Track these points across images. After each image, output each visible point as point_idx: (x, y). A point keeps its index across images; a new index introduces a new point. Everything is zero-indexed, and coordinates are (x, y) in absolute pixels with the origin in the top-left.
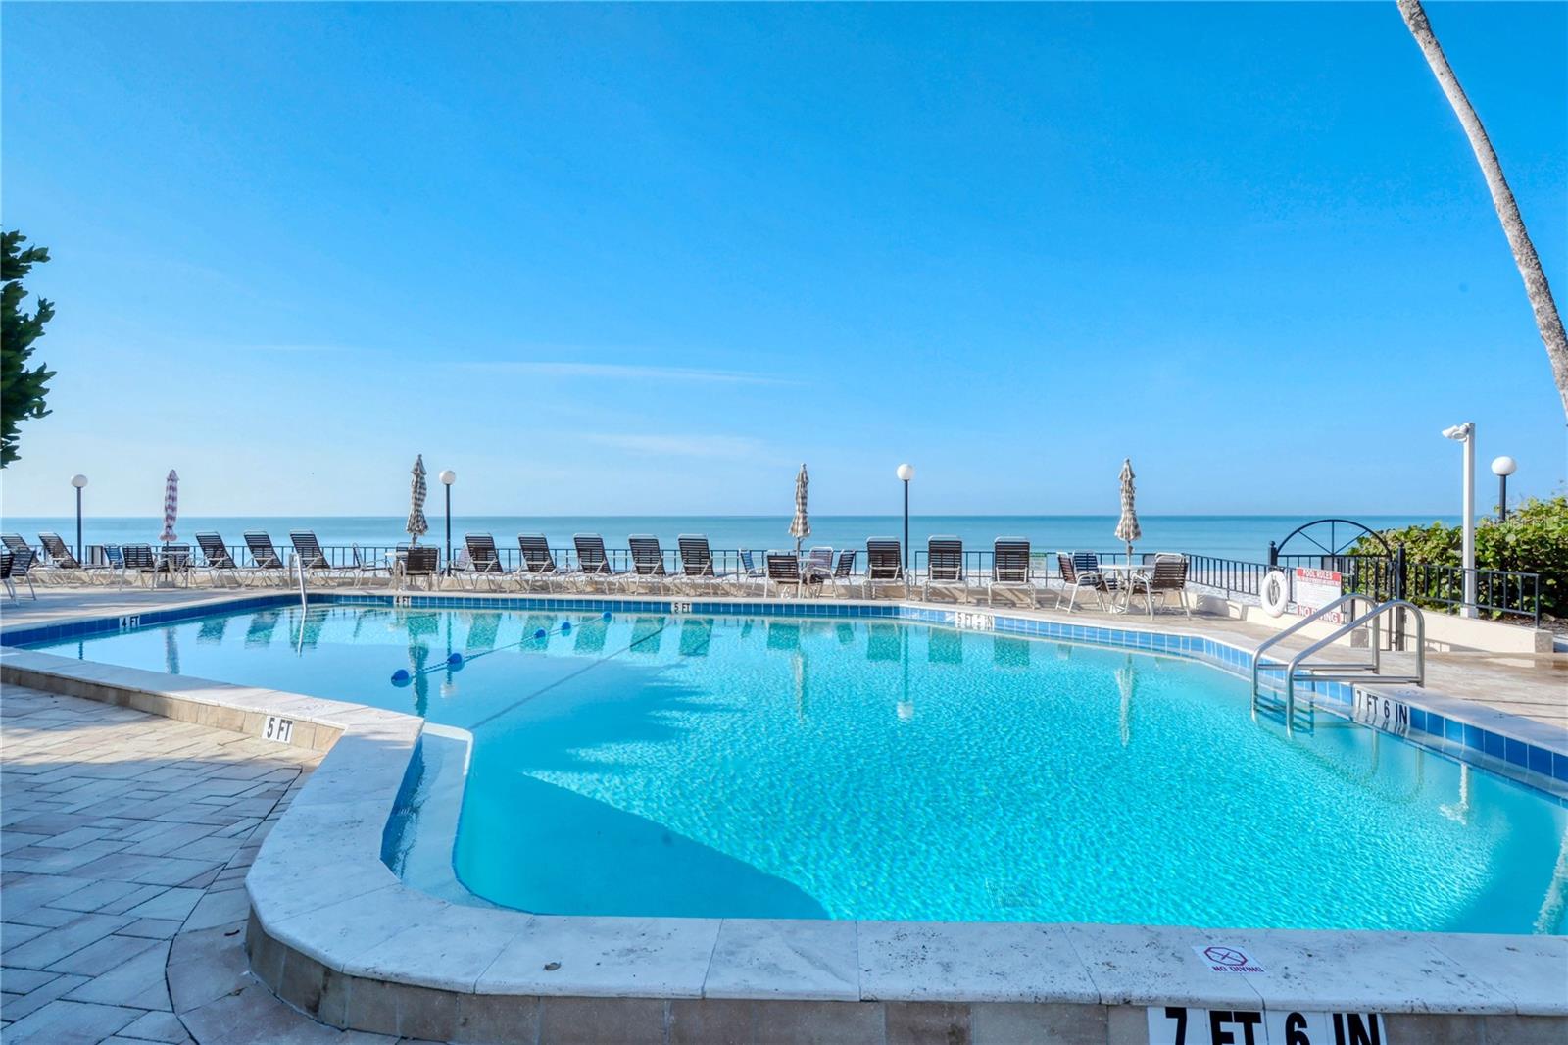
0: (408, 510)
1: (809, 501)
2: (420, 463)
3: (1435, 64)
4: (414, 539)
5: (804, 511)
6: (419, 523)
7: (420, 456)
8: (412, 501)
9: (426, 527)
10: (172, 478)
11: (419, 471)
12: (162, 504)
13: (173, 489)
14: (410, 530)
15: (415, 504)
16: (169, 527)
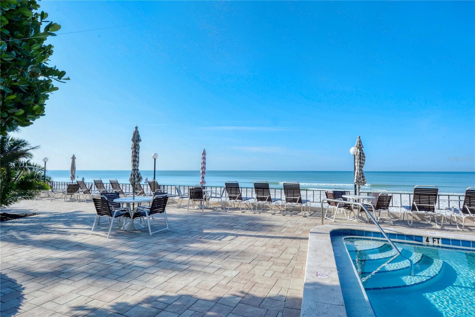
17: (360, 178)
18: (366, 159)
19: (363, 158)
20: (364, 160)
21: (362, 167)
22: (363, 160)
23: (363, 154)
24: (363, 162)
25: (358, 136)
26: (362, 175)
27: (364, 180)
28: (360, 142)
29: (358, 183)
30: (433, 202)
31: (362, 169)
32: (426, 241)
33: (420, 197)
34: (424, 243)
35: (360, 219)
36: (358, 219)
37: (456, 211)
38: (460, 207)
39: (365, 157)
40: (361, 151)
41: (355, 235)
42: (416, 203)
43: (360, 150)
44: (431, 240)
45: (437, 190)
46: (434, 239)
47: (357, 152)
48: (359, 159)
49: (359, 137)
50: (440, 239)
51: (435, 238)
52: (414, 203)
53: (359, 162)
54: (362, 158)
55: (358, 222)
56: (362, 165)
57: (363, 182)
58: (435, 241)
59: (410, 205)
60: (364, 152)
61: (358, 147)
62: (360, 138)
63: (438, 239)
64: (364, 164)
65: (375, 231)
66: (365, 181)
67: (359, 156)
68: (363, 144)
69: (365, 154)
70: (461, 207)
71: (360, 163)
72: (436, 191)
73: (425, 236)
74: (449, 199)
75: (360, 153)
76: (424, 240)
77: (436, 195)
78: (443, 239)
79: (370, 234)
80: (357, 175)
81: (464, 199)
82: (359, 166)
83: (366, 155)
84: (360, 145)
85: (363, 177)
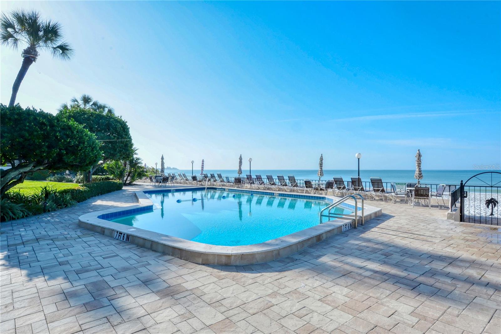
0: (238, 168)
1: (323, 165)
2: (241, 157)
4: (239, 175)
5: (321, 168)
6: (240, 171)
7: (241, 155)
8: (239, 166)
9: (242, 172)
10: (203, 161)
11: (241, 159)
12: (201, 167)
13: (203, 163)
14: (238, 173)
15: (239, 167)
16: (202, 172)
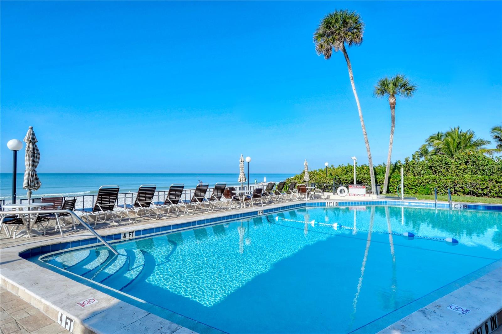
3: (353, 88)
17: (33, 181)
18: (41, 157)
19: (38, 156)
20: (39, 158)
21: (36, 167)
22: (37, 157)
23: (37, 150)
24: (37, 160)
25: (30, 127)
26: (36, 177)
27: (38, 183)
28: (33, 134)
29: (29, 187)
30: (114, 201)
31: (36, 170)
32: (124, 237)
33: (102, 197)
34: (122, 239)
35: (33, 233)
36: (30, 234)
37: (128, 206)
38: (132, 203)
39: (39, 154)
40: (35, 147)
41: (49, 252)
42: (99, 204)
43: (33, 145)
44: (127, 235)
45: (119, 189)
46: (130, 234)
47: (29, 147)
48: (31, 156)
49: (32, 128)
50: (134, 232)
51: (130, 232)
52: (97, 204)
53: (31, 160)
54: (35, 156)
55: (31, 237)
56: (36, 164)
57: (36, 185)
58: (131, 235)
59: (93, 207)
60: (38, 147)
61: (30, 141)
62: (32, 130)
63: (133, 232)
64: (38, 162)
65: (74, 241)
66: (40, 184)
67: (32, 153)
68: (37, 137)
69: (39, 150)
70: (134, 203)
71: (33, 161)
72: (117, 190)
73: (123, 233)
74: (132, 196)
75: (34, 149)
76: (122, 236)
77: (117, 194)
78: (136, 231)
79: (69, 245)
80: (29, 177)
81: (136, 196)
82: (32, 165)
83: (40, 152)
84: (33, 139)
85: (37, 179)
